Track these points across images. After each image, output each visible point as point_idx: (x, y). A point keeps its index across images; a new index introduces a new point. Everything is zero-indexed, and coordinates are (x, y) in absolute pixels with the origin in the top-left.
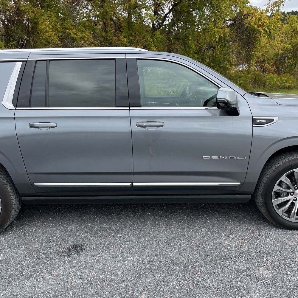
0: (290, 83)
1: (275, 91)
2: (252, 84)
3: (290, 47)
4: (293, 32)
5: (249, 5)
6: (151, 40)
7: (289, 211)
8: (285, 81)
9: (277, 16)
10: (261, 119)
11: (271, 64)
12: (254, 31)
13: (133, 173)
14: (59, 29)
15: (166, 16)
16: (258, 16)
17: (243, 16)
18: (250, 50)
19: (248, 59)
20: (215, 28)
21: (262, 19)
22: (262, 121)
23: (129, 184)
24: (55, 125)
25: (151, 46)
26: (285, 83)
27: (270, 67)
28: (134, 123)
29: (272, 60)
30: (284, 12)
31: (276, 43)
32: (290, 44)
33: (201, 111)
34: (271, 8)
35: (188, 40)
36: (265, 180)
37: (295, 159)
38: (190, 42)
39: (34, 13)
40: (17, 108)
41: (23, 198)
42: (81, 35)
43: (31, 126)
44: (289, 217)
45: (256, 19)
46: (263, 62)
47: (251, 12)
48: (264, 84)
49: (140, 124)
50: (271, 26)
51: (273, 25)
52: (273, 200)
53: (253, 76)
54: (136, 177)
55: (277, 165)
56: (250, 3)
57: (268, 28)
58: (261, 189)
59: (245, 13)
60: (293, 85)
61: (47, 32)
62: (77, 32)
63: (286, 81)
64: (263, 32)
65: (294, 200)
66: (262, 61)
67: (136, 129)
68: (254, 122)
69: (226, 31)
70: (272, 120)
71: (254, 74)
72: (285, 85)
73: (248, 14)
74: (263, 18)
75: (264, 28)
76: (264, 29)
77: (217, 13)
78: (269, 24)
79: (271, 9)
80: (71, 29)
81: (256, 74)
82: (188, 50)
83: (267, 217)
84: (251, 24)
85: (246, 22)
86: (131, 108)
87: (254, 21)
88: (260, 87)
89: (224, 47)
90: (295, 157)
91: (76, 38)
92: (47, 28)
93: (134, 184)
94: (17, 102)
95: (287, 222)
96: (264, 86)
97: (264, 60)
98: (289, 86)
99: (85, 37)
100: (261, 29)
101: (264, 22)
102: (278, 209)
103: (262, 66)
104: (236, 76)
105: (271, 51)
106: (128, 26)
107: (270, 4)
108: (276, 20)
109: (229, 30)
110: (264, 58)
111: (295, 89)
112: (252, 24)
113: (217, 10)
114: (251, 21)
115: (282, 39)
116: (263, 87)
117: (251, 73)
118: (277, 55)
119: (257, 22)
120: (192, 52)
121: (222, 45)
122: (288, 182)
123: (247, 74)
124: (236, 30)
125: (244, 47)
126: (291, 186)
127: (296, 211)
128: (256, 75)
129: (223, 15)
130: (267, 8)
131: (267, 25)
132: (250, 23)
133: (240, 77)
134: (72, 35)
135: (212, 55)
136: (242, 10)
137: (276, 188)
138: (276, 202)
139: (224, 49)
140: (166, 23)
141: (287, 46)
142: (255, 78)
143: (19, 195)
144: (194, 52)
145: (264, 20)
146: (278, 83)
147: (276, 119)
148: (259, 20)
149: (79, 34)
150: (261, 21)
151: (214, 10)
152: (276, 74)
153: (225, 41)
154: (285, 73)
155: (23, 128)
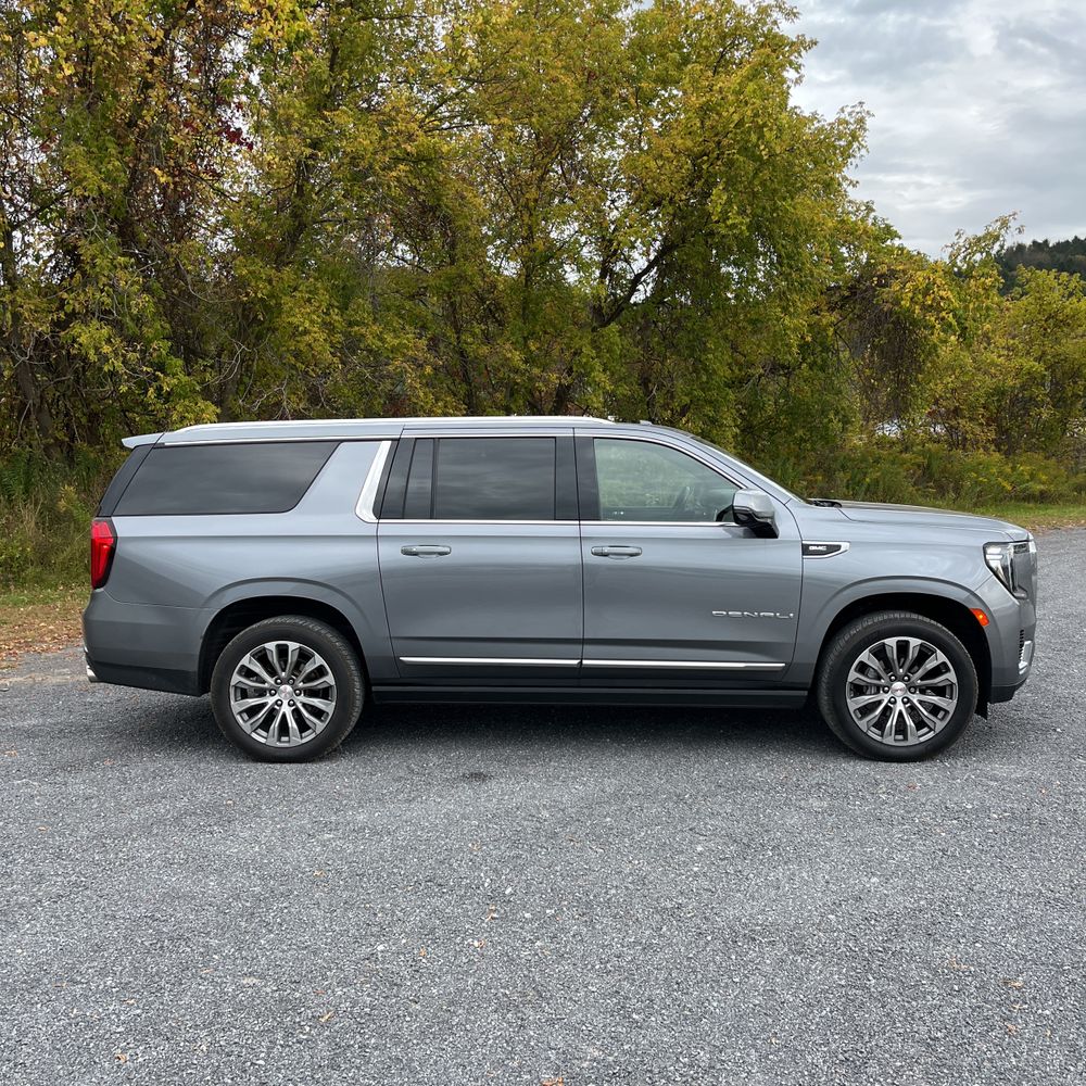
0: (1043, 483)
1: (996, 506)
2: (915, 484)
3: (1039, 367)
4: (1046, 321)
5: (896, 245)
6: (594, 353)
7: (880, 725)
8: (1028, 477)
9: (982, 279)
10: (818, 546)
11: (982, 421)
12: (914, 323)
13: (584, 642)
14: (336, 324)
15: (637, 280)
16: (921, 279)
17: (875, 279)
18: (906, 379)
19: (898, 408)
20: (787, 317)
21: (936, 289)
22: (820, 548)
23: (576, 662)
24: (447, 550)
25: (593, 370)
26: (1028, 481)
27: (978, 430)
28: (588, 548)
29: (984, 408)
30: (1046, 242)
31: (994, 356)
32: (1038, 360)
33: (712, 529)
34: (962, 255)
35: (705, 350)
36: (831, 659)
37: (885, 621)
38: (710, 356)
39: (270, 282)
40: (381, 521)
41: (374, 689)
42: (396, 342)
43: (406, 553)
44: (882, 736)
45: (915, 290)
46: (956, 412)
47: (901, 267)
48: (957, 482)
49: (599, 550)
50: (966, 308)
51: (971, 306)
52: (848, 700)
53: (920, 459)
54: (588, 648)
55: (853, 632)
56: (900, 238)
57: (955, 316)
58: (825, 678)
59: (883, 269)
60: (1052, 487)
61: (306, 332)
62: (381, 333)
63: (1033, 477)
64: (938, 326)
65: (889, 701)
66: (953, 412)
67: (590, 559)
68: (806, 550)
69: (824, 321)
70: (839, 547)
71: (922, 453)
72: (1026, 489)
73: (893, 274)
74: (938, 286)
75: (941, 315)
76: (943, 319)
77: (790, 274)
78: (956, 304)
79: (965, 258)
80: (367, 325)
81: (930, 450)
82: (704, 378)
83: (839, 736)
84: (903, 303)
85: (885, 296)
86: (582, 522)
87: (910, 295)
88: (944, 495)
89: (822, 369)
90: (886, 617)
91: (379, 348)
92: (307, 324)
93: (585, 662)
94: (381, 510)
95: (879, 745)
96: (957, 490)
97: (956, 409)
98: (1042, 493)
99: (407, 348)
100: (933, 319)
101: (942, 298)
102: (861, 719)
103: (952, 427)
104: (863, 460)
105: (980, 381)
106: (524, 309)
107: (961, 244)
108: (980, 290)
109: (834, 317)
110: (958, 401)
111: (1068, 501)
112: (906, 303)
113: (791, 267)
114: (902, 294)
115: (1012, 342)
116: (952, 495)
117: (915, 449)
118: (1000, 392)
119: (920, 296)
120: (719, 387)
121: (815, 362)
122: (875, 664)
123: (901, 452)
124: (860, 317)
125: (884, 370)
126: (882, 673)
127: (894, 723)
128: (930, 455)
129: (807, 281)
130: (950, 257)
131: (951, 308)
132: (897, 302)
133: (877, 461)
134: (370, 340)
135: (785, 393)
136: (872, 261)
137: (853, 675)
138: (854, 703)
139: (821, 375)
140: (637, 298)
141: (1030, 364)
142: (929, 466)
143: (367, 683)
144: (727, 385)
145: (941, 293)
146: (1005, 484)
147: (845, 546)
148: (926, 293)
149: (388, 337)
150: (932, 296)
151: (781, 266)
152: (997, 454)
153: (822, 351)
154: (1030, 449)
155: (391, 554)
